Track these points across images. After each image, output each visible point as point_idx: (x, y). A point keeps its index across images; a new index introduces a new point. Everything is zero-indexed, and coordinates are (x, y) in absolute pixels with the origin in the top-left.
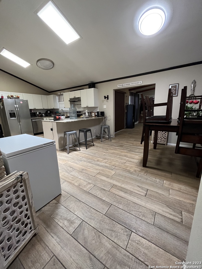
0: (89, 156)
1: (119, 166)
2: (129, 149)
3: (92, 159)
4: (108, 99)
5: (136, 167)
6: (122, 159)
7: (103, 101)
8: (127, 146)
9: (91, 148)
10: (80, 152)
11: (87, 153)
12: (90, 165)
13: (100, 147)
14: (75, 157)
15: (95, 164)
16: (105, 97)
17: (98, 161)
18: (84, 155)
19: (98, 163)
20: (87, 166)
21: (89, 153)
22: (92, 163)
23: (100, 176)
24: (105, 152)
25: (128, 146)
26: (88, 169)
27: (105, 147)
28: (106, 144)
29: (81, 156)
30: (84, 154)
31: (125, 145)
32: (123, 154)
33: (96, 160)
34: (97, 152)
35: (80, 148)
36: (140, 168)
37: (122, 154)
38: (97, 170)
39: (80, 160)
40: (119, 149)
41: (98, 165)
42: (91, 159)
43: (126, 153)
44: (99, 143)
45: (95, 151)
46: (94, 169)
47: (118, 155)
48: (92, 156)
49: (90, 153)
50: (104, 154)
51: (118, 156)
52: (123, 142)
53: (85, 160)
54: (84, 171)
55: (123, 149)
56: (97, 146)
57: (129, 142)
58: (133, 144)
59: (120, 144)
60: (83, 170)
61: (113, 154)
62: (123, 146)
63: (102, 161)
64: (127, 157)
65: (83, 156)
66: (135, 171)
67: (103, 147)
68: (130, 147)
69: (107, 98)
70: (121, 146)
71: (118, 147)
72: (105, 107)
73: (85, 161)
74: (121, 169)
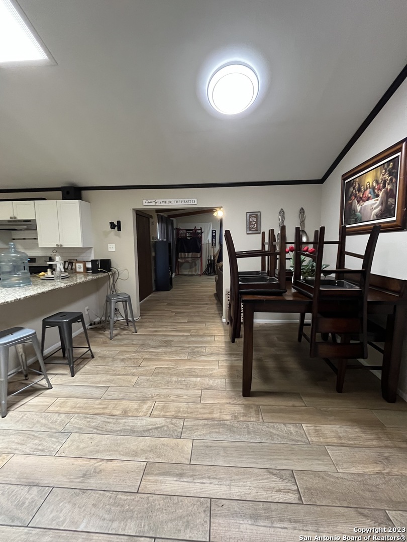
0: (90, 401)
1: (191, 413)
2: (189, 348)
3: (103, 414)
4: (119, 229)
5: (230, 403)
6: (187, 387)
7: (106, 234)
8: (180, 342)
9: (87, 367)
10: (51, 396)
11: (79, 391)
12: (105, 440)
13: (114, 359)
14: (38, 422)
15: (121, 431)
16: (113, 226)
17: (125, 413)
18: (71, 402)
19: (130, 422)
20: (97, 452)
21: (88, 390)
22: (111, 432)
23: (156, 481)
24: (133, 375)
25: (181, 339)
26: (104, 465)
27: (128, 356)
28: (126, 345)
29: (63, 410)
30: (70, 397)
31: (175, 339)
32: (183, 367)
33: (118, 413)
34: (109, 381)
35: (50, 377)
36: (240, 402)
37: (180, 367)
38: (135, 454)
39: (61, 429)
40: (165, 353)
41: (133, 432)
42: (102, 411)
43: (188, 363)
44: (105, 344)
45: (104, 378)
46: (126, 454)
47: (171, 375)
48: (98, 401)
49: (90, 389)
50: (135, 379)
51: (174, 379)
52: (166, 330)
53: (82, 423)
54: (92, 483)
55: (176, 353)
56: (103, 358)
57: (179, 327)
58: (189, 331)
59: (161, 338)
60: (85, 475)
61: (159, 373)
62: (172, 341)
63: (137, 410)
64: (197, 376)
65: (67, 409)
66: (236, 417)
67: (122, 357)
68: (189, 343)
69: (116, 228)
70: (167, 343)
71: (160, 347)
72: (112, 247)
73: (80, 431)
74: (201, 422)
